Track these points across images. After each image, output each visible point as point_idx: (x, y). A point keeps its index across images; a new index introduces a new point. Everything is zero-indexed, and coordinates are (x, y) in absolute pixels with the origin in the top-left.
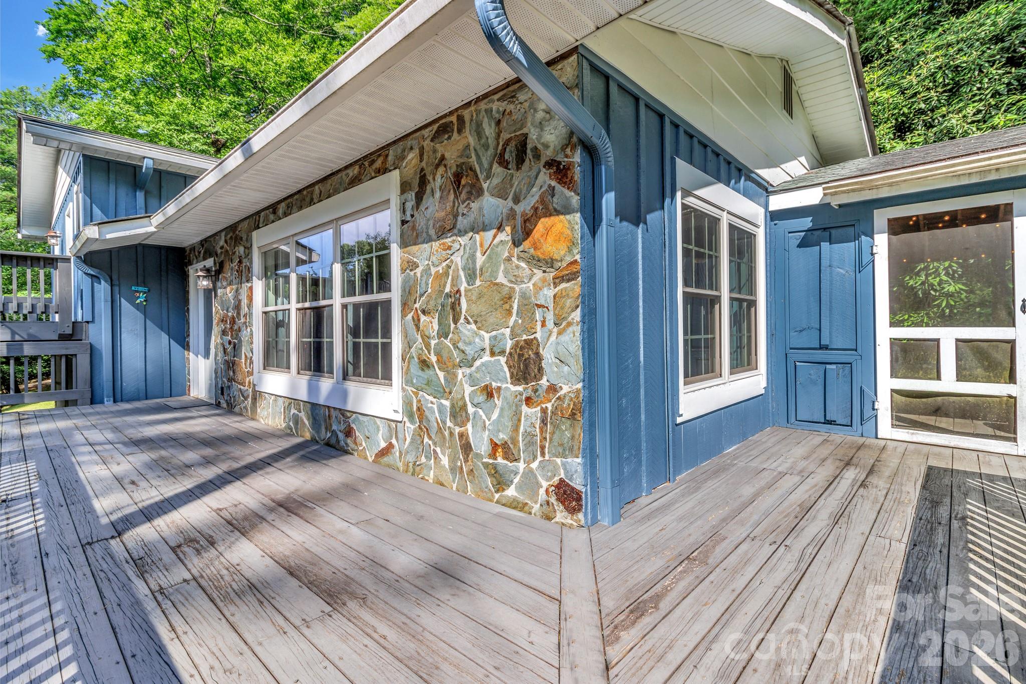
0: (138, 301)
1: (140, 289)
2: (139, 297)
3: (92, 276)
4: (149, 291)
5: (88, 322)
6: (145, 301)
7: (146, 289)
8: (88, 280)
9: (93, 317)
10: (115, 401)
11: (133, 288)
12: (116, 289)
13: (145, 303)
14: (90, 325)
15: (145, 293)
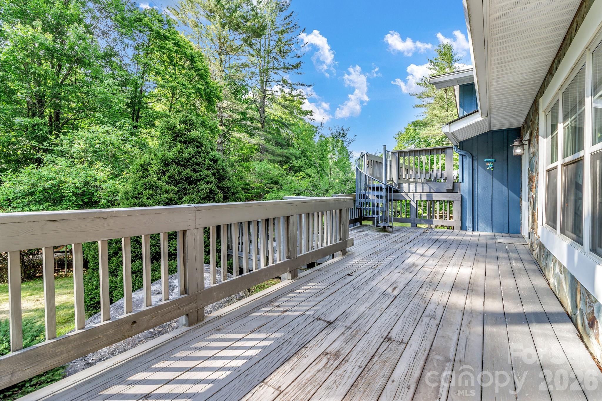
0: (488, 168)
1: (489, 160)
2: (489, 166)
3: (463, 155)
4: (495, 161)
5: (460, 182)
6: (492, 168)
7: (493, 160)
8: (461, 157)
9: (463, 180)
10: (473, 230)
11: (485, 160)
12: (475, 162)
13: (492, 169)
14: (462, 184)
15: (492, 162)
